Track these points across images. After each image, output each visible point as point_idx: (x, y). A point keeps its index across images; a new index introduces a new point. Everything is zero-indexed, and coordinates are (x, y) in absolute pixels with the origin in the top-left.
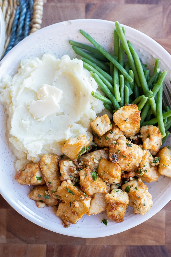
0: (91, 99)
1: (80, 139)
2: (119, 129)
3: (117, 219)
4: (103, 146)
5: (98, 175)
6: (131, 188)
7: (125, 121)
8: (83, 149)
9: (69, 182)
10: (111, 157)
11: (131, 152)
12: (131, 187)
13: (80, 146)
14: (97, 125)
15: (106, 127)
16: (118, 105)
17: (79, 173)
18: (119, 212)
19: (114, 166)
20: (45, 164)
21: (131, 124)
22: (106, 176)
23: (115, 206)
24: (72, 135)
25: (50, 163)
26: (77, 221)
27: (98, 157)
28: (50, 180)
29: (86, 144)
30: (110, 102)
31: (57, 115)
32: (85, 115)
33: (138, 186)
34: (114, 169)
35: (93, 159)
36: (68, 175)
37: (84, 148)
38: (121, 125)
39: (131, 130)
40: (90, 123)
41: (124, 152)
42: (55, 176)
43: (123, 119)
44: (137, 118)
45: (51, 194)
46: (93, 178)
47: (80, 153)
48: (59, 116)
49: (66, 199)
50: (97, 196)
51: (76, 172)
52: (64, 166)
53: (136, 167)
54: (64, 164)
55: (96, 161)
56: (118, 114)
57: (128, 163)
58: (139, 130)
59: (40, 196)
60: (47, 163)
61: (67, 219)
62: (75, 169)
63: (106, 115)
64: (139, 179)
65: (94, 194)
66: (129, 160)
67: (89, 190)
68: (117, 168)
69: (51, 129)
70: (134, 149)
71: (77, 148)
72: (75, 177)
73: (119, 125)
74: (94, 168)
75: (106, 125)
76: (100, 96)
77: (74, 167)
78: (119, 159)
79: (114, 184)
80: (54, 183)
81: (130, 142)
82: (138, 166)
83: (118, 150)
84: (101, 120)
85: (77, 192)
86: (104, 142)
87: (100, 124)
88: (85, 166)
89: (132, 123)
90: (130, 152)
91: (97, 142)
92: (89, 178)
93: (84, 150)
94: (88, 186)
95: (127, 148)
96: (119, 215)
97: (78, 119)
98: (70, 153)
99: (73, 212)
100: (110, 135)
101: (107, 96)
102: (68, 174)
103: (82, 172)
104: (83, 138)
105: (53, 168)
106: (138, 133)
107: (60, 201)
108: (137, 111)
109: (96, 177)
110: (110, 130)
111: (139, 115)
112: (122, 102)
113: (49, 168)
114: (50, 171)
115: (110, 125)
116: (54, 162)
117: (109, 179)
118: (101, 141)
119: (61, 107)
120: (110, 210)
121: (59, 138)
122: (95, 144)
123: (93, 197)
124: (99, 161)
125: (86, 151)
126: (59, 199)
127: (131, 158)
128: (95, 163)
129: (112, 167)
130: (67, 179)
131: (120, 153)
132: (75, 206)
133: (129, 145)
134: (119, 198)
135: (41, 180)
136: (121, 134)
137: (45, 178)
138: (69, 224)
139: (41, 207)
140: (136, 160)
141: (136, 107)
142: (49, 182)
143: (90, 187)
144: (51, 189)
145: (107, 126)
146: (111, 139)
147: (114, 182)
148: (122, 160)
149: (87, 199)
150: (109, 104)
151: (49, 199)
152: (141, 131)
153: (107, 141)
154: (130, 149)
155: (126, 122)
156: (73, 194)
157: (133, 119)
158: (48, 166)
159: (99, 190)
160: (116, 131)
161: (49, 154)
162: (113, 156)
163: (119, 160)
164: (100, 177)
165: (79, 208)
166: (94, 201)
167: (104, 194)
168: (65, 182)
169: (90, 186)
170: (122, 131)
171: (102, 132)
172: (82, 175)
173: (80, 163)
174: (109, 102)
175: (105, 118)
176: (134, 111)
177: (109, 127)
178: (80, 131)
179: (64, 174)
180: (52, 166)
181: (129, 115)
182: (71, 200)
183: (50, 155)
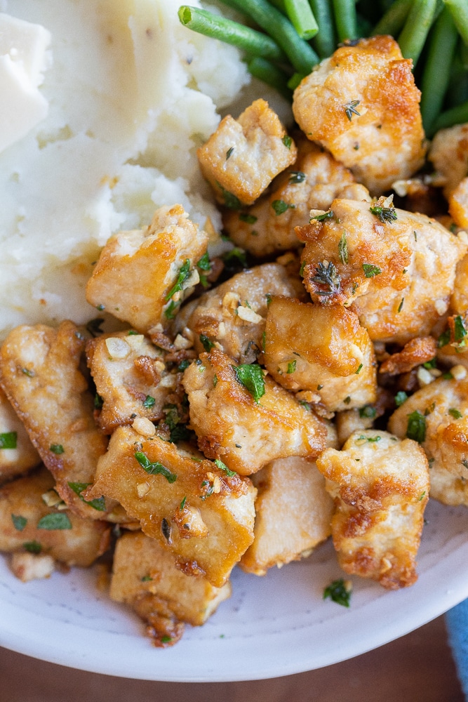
0: (180, 41)
1: (163, 228)
2: (331, 156)
3: (384, 571)
4: (270, 250)
5: (270, 376)
6: (428, 418)
7: (347, 114)
8: (181, 270)
9: (145, 425)
10: (312, 280)
11: (401, 245)
12: (427, 413)
13: (164, 257)
14: (229, 153)
15: (270, 156)
16: (308, 53)
17: (182, 379)
18: (391, 537)
19: (331, 318)
20: (23, 372)
21: (379, 127)
22: (305, 371)
23: (368, 505)
24: (121, 218)
25: (42, 360)
26: (208, 612)
27: (257, 299)
28: (57, 439)
29: (189, 245)
30: (272, 46)
31: (42, 145)
32: (167, 123)
33: (458, 402)
34: (335, 332)
35: (233, 306)
36: (135, 397)
37: (186, 263)
38: (334, 136)
39: (383, 154)
40: (196, 153)
41: (364, 249)
42: (77, 418)
43: (339, 104)
44: (403, 95)
45: (72, 502)
46: (249, 389)
47: (171, 289)
48: (50, 146)
49: (144, 506)
50: (279, 477)
51: (166, 382)
52: (110, 358)
53: (436, 313)
54: (106, 350)
55: (249, 315)
56: (313, 87)
57: (396, 301)
58: (423, 152)
59: (24, 521)
60: (32, 364)
61: (164, 607)
62: (160, 366)
63: (261, 104)
64: (454, 371)
65: (267, 467)
66: (397, 286)
67: (237, 446)
68: (348, 325)
69: (23, 211)
70: (409, 232)
71: (154, 270)
72: (167, 406)
73: (324, 138)
74: (243, 349)
75: (267, 148)
76: (221, 24)
77: (156, 360)
78: (351, 284)
79: (349, 407)
80: (76, 449)
81: (387, 202)
82: (442, 307)
83: (340, 245)
84: (240, 128)
85: (187, 465)
86: (273, 229)
87: (240, 148)
88: (203, 345)
89: (384, 120)
90: (394, 247)
91: (241, 236)
92: (228, 391)
93: (190, 275)
94: (227, 428)
95: (379, 228)
96: (393, 551)
97: (140, 143)
98: (126, 297)
99: (186, 565)
100: (294, 190)
101: (250, 22)
102: (134, 395)
103: (196, 373)
104: (173, 220)
105: (62, 379)
106: (424, 168)
107: (117, 529)
108: (394, 62)
109: (258, 386)
110: (291, 166)
111: (410, 78)
112: (326, 37)
113: (41, 387)
114: (49, 396)
115: (286, 143)
116: (64, 353)
117: (319, 388)
118: (257, 226)
119: (52, 103)
120: (349, 529)
121: (66, 244)
122: (236, 245)
123: (261, 482)
124: (263, 312)
125: (195, 279)
126: (111, 517)
127: (404, 271)
128: (244, 326)
129: (324, 328)
130: (133, 416)
131: (350, 255)
132: (187, 527)
133: (382, 216)
134: (381, 467)
135: (13, 446)
136: (343, 180)
137: (30, 431)
138: (176, 631)
139: (35, 578)
140: (429, 280)
141: (390, 45)
142: (53, 449)
143: (238, 435)
144: (67, 478)
145: (273, 148)
146: (302, 209)
147: (348, 400)
148: (364, 286)
149: (235, 491)
150: (268, 58)
151: (67, 532)
152: (436, 156)
153: (284, 218)
154: (392, 230)
155: (354, 117)
156: (170, 478)
157: (385, 101)
158: (37, 376)
159: (285, 444)
160: (318, 168)
161: (35, 324)
162: (319, 273)
163: (349, 290)
164: (279, 385)
165: (205, 536)
166: (270, 502)
167: (311, 458)
168: (124, 431)
169: (236, 428)
170: (347, 164)
171: (256, 182)
172: (196, 386)
173: (179, 338)
174: (267, 47)
175: (257, 121)
176: (382, 61)
177: (284, 155)
178: (155, 195)
179: (116, 399)
180: (55, 373)
181: (363, 84)
182: (163, 507)
183: (37, 329)
